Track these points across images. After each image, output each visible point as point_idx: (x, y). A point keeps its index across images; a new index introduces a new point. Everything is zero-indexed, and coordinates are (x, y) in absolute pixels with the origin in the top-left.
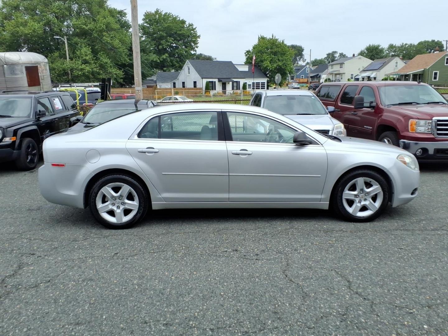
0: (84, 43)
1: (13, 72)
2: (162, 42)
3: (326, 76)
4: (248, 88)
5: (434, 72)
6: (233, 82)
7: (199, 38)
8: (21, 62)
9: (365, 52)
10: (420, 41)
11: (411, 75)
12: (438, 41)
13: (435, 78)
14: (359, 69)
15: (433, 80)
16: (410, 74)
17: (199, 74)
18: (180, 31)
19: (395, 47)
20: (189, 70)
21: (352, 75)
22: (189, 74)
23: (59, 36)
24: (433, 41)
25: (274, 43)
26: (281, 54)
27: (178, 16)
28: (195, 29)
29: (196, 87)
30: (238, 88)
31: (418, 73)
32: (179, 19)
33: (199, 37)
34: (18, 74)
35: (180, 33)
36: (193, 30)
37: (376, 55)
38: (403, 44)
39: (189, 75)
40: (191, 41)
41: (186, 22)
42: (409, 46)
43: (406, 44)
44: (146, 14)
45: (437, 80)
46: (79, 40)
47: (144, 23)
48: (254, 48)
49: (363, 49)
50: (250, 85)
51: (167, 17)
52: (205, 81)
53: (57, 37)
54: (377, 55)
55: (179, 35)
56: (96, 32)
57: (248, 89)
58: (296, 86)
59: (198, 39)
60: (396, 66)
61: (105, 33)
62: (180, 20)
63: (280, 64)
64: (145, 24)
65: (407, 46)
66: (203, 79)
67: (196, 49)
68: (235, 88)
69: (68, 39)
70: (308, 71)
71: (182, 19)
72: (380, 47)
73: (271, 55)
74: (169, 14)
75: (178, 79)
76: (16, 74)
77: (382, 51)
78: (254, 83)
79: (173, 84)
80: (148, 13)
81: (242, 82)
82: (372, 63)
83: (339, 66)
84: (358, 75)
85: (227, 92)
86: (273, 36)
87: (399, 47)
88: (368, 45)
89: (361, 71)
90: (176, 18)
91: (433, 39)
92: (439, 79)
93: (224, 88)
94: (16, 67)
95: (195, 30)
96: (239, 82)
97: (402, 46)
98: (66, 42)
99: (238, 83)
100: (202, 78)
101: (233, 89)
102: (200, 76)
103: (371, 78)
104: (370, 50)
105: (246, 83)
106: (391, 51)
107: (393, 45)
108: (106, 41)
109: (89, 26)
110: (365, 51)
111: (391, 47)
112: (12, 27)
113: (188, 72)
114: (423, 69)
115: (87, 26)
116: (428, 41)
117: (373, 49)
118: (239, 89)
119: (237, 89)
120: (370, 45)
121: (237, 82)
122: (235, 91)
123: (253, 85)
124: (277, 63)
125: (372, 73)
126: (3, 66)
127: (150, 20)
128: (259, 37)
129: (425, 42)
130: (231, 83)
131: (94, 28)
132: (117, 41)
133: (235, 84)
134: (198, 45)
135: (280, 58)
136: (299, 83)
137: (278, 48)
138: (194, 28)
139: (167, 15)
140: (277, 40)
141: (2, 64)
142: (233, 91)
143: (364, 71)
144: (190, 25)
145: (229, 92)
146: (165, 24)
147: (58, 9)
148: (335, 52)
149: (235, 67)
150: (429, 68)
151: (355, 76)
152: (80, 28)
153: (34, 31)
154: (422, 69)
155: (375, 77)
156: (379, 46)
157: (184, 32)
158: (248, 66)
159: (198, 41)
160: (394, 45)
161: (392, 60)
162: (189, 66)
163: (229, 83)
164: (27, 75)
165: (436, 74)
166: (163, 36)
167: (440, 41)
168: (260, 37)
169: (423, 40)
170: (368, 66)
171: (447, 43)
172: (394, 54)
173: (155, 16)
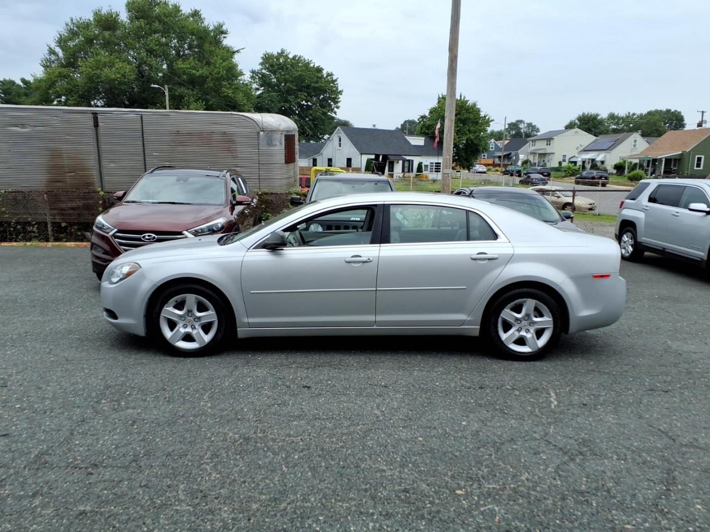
0: (193, 96)
1: (270, 143)
2: (289, 98)
3: (524, 157)
4: (425, 170)
5: (697, 156)
6: (404, 161)
7: (341, 94)
8: (281, 128)
9: (575, 124)
10: (649, 110)
11: (664, 160)
12: (676, 111)
13: (698, 166)
14: (577, 148)
15: (695, 168)
16: (662, 158)
17: (356, 147)
18: (317, 82)
19: (617, 117)
20: (340, 141)
21: (564, 156)
22: (340, 146)
23: (158, 85)
24: (668, 111)
25: (463, 107)
26: (473, 122)
27: (311, 61)
28: (336, 80)
29: (350, 166)
30: (410, 170)
31: (672, 158)
32: (314, 66)
33: (341, 92)
34: (276, 145)
35: (317, 85)
36: (333, 81)
37: (594, 127)
38: (629, 113)
39: (340, 148)
40: (330, 98)
41: (323, 70)
42: (638, 117)
43: (634, 114)
44: (265, 56)
45: (701, 168)
46: (186, 91)
47: (262, 69)
48: (431, 112)
49: (573, 119)
50: (426, 166)
51: (296, 61)
52: (365, 158)
53: (155, 86)
54: (596, 128)
55: (315, 89)
56: (212, 80)
57: (424, 172)
58: (481, 170)
59: (340, 96)
60: (635, 146)
61: (224, 83)
62: (316, 66)
63: (472, 136)
64: (264, 71)
65: (635, 117)
66: (363, 156)
67: (336, 109)
68: (406, 170)
69: (170, 90)
70: (492, 148)
71: (318, 65)
72: (599, 118)
73: (459, 123)
74: (300, 57)
75: (322, 154)
76: (274, 145)
77: (601, 122)
78: (433, 163)
79: (312, 160)
80: (268, 55)
81: (416, 160)
82: (596, 140)
83: (545, 142)
84: (574, 156)
85: (395, 176)
86: (461, 96)
87: (622, 118)
88: (581, 114)
89: (581, 151)
90: (309, 63)
91: (669, 108)
92: (703, 167)
93: (391, 169)
94: (275, 135)
95: (336, 83)
96: (413, 161)
97: (628, 117)
98: (167, 94)
99: (411, 162)
100: (361, 154)
101: (403, 171)
102: (358, 150)
103: (597, 161)
104: (585, 120)
105: (422, 163)
106: (612, 123)
107: (614, 114)
108: (226, 94)
109: (200, 72)
110: (577, 121)
111: (612, 117)
112: (91, 68)
113: (338, 145)
114: (681, 152)
115: (198, 71)
116: (661, 110)
117: (589, 120)
118: (412, 171)
119: (409, 172)
120: (583, 114)
121: (409, 161)
122: (407, 175)
123: (431, 166)
124: (466, 134)
125: (599, 155)
126: (259, 133)
127: (272, 66)
128: (439, 97)
129: (657, 111)
130: (401, 162)
131: (208, 74)
132: (241, 95)
133: (406, 164)
134: (339, 104)
135: (472, 128)
136: (486, 165)
137: (469, 113)
138: (334, 79)
139: (297, 58)
140: (467, 101)
141: (258, 130)
142: (402, 174)
143: (586, 151)
144: (329, 75)
145: (398, 175)
146: (295, 72)
147: (157, 46)
148: (521, 121)
149: (406, 139)
150: (690, 151)
151: (570, 159)
152: (189, 74)
153: (124, 76)
154: (678, 151)
155: (603, 160)
156: (597, 115)
157: (323, 85)
158: (424, 138)
159: (339, 98)
160: (616, 114)
161: (629, 136)
162: (340, 135)
163: (398, 162)
164: (285, 147)
165: (699, 159)
166: (292, 89)
167: (679, 111)
168: (441, 96)
169: (653, 109)
170: (590, 144)
171: (703, 114)
172: (615, 127)
173: (278, 59)
